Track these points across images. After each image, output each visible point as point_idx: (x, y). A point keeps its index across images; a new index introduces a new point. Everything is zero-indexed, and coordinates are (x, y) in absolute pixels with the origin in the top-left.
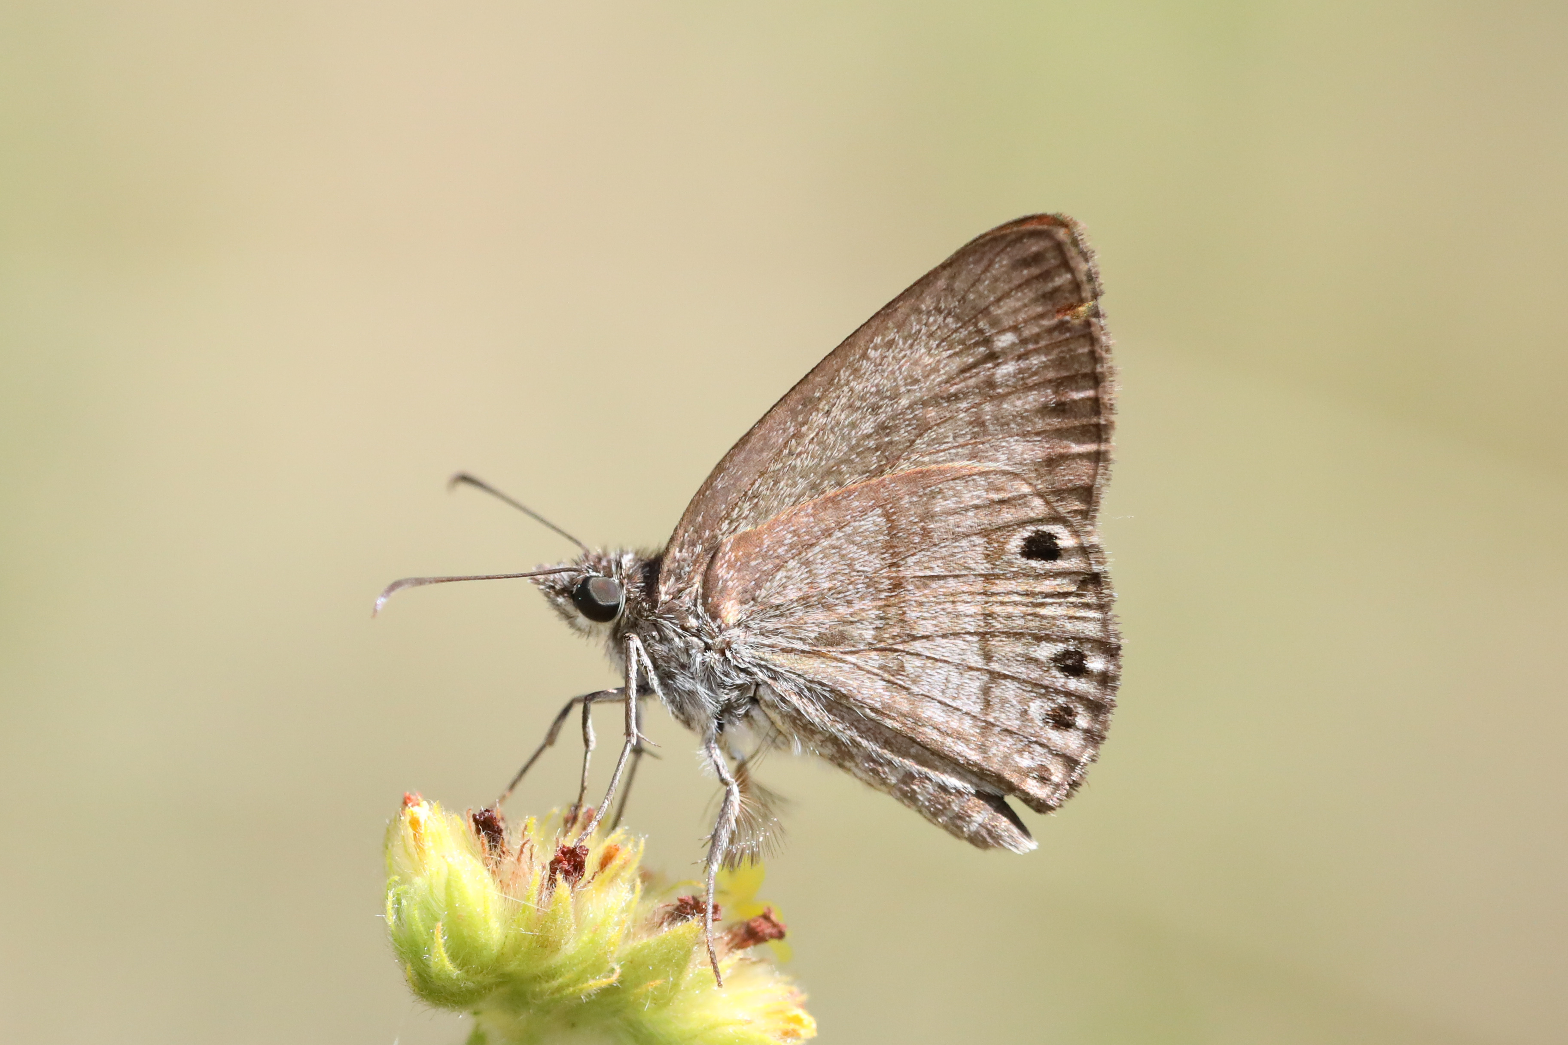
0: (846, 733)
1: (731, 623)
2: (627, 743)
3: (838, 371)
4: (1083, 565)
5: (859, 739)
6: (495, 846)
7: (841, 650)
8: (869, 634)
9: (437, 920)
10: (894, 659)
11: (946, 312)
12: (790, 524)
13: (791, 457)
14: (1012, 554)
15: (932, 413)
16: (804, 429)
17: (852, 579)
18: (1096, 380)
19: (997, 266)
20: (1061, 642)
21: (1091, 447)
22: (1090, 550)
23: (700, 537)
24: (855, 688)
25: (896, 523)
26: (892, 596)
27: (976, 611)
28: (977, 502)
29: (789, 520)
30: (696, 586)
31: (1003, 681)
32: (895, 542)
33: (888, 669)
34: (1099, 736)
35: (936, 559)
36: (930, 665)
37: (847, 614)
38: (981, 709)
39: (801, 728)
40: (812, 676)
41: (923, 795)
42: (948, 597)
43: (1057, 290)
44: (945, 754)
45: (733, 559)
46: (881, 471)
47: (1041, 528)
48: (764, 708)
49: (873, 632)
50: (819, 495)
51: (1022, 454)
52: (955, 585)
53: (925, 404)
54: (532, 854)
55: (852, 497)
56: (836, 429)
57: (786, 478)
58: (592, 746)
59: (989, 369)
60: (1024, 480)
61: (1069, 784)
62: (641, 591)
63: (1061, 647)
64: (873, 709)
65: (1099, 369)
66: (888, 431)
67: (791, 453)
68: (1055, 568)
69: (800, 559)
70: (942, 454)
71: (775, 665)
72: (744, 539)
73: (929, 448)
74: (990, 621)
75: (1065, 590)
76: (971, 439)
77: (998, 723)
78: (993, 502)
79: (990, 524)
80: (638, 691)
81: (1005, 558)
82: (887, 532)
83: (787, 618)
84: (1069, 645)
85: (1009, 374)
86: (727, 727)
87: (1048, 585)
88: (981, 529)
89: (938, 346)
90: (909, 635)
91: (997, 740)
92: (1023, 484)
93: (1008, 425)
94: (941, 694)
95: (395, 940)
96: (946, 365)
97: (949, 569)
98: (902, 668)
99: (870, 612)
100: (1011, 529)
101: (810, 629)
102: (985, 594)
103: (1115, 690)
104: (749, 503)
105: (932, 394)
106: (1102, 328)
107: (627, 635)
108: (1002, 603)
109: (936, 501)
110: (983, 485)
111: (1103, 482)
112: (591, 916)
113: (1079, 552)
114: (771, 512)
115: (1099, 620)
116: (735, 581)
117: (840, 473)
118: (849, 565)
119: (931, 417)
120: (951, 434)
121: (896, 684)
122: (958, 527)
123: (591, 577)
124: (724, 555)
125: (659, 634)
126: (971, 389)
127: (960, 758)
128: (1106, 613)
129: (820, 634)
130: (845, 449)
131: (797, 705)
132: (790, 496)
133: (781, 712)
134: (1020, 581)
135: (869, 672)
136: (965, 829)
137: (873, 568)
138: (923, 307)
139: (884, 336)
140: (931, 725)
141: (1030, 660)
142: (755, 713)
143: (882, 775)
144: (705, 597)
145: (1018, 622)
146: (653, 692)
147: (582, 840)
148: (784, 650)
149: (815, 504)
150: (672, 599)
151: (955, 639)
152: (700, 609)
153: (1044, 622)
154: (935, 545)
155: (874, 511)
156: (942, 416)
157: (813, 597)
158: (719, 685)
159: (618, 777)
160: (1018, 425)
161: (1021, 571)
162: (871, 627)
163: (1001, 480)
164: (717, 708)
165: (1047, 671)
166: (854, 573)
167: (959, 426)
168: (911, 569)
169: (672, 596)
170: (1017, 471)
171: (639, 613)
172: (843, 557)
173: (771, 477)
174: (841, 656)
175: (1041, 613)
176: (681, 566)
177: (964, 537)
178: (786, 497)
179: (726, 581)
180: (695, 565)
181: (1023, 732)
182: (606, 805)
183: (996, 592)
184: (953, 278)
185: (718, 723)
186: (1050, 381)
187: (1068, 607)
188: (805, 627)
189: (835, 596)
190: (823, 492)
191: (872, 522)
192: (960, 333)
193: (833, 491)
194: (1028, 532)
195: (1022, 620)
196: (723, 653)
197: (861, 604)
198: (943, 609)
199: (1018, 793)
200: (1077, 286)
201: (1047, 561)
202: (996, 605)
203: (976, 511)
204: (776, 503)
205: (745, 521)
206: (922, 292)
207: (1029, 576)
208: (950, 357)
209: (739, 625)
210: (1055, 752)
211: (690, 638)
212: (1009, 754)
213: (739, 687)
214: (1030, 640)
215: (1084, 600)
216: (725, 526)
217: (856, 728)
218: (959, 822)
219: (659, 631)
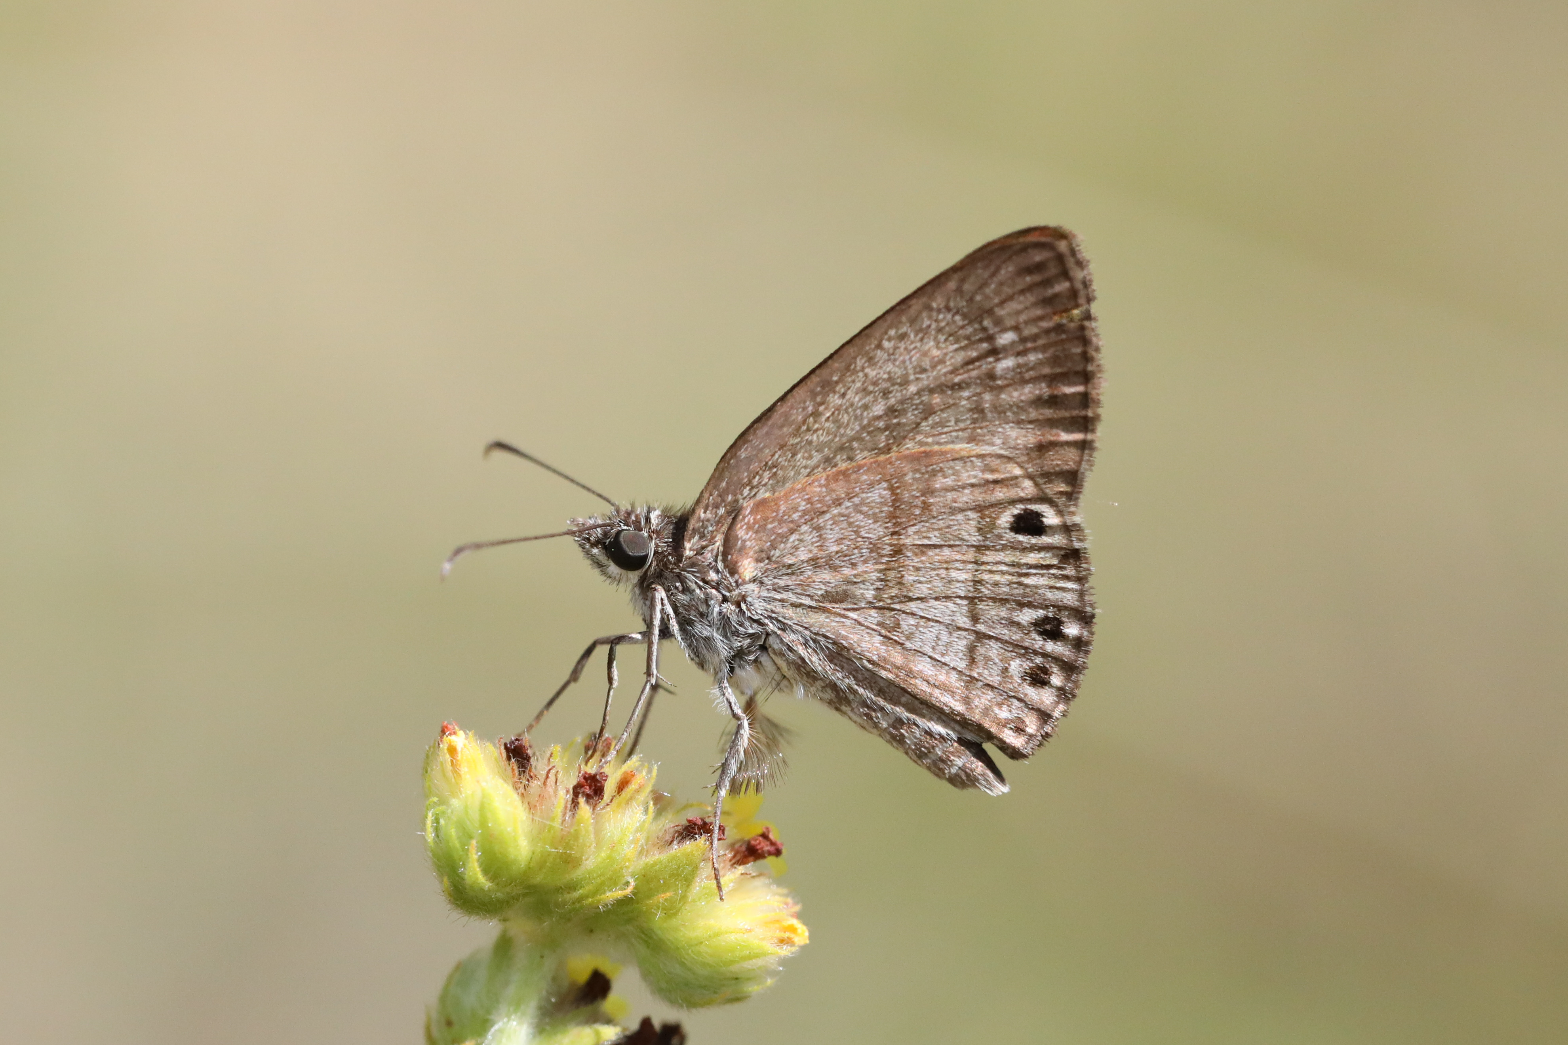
0: (845, 681)
1: (747, 579)
2: (646, 683)
3: (855, 358)
4: (1065, 542)
5: (856, 687)
6: (524, 772)
7: (844, 607)
8: (870, 594)
9: (471, 838)
10: (891, 617)
11: (955, 311)
12: (804, 493)
13: (809, 433)
14: (1002, 528)
15: (937, 399)
16: (821, 408)
17: (858, 544)
18: (1086, 377)
19: (1003, 272)
20: (1042, 608)
21: (1078, 436)
22: (1071, 528)
23: (723, 501)
24: (854, 642)
25: (899, 496)
26: (892, 561)
27: (967, 577)
28: (973, 481)
29: (803, 489)
30: (717, 544)
31: (987, 641)
32: (898, 513)
33: (885, 625)
34: (1070, 694)
35: (934, 530)
36: (922, 624)
37: (851, 575)
38: (967, 665)
39: (805, 675)
40: (817, 629)
41: (910, 739)
42: (942, 564)
43: (1056, 296)
44: (933, 704)
45: (752, 521)
46: (888, 449)
47: (1029, 507)
48: (772, 655)
49: (873, 592)
50: (832, 467)
51: (1017, 438)
52: (949, 553)
53: (931, 391)
54: (557, 779)
55: (861, 471)
56: (850, 410)
57: (803, 451)
58: (615, 684)
59: (991, 363)
60: (1017, 463)
61: (1042, 736)
62: (668, 546)
63: (1041, 613)
64: (869, 661)
65: (1090, 368)
66: (897, 413)
67: (808, 430)
68: (1040, 542)
69: (812, 525)
70: (944, 436)
71: (785, 618)
72: (763, 502)
73: (933, 430)
74: (979, 587)
75: (1048, 562)
76: (971, 424)
77: (981, 678)
78: (988, 482)
79: (984, 501)
80: (659, 635)
81: (996, 532)
82: (890, 504)
83: (798, 576)
84: (1048, 612)
85: (1008, 368)
86: (737, 670)
87: (1032, 558)
88: (976, 505)
89: (946, 340)
90: (905, 596)
91: (979, 693)
92: (1015, 467)
93: (1005, 413)
94: (931, 650)
95: (433, 855)
96: (952, 358)
97: (945, 539)
98: (898, 625)
99: (872, 574)
100: (1003, 506)
101: (817, 587)
102: (976, 562)
103: (1088, 654)
104: (768, 472)
105: (938, 382)
106: (1093, 330)
107: (653, 586)
108: (991, 572)
109: (937, 478)
110: (979, 466)
111: (1087, 467)
112: (609, 834)
113: (1062, 530)
114: (788, 481)
115: (1076, 591)
116: (753, 541)
117: (852, 449)
118: (856, 532)
119: (936, 403)
120: (953, 419)
121: (892, 639)
122: (955, 502)
123: (623, 530)
124: (744, 518)
125: (682, 585)
126: (973, 380)
127: (945, 708)
128: (1083, 585)
129: (826, 591)
130: (858, 428)
131: (803, 655)
132: (805, 467)
133: (787, 660)
134: (1008, 552)
135: (868, 627)
136: (946, 772)
137: (877, 535)
138: (934, 305)
139: (898, 329)
140: (921, 678)
141: (1013, 623)
142: (764, 659)
143: (875, 719)
144: (725, 554)
145: (1004, 589)
146: (673, 635)
147: (602, 767)
148: (795, 605)
149: (828, 476)
150: (696, 555)
151: (946, 602)
152: (720, 566)
153: (1028, 590)
154: (934, 517)
155: (880, 485)
156: (946, 402)
157: (822, 558)
158: (733, 634)
159: (637, 713)
160: (1014, 413)
161: (1009, 544)
162: (871, 587)
163: (995, 463)
164: (730, 653)
165: (1028, 634)
166: (859, 539)
167: (960, 412)
168: (910, 538)
169: (695, 552)
170: (1011, 455)
171: (665, 566)
172: (850, 524)
173: (789, 450)
174: (843, 612)
175: (1025, 582)
176: (705, 526)
177: (959, 512)
178: (802, 468)
179: (744, 541)
180: (717, 525)
181: (1003, 687)
182: (624, 737)
183: (986, 561)
184: (963, 281)
185: (730, 666)
186: (1045, 376)
187: (1049, 578)
188: (813, 585)
189: (842, 558)
190: (836, 465)
191: (877, 494)
192: (966, 329)
193: (844, 465)
194: (1017, 510)
195: (1008, 587)
196: (738, 605)
197: (864, 567)
198: (938, 575)
199: (995, 741)
200: (1074, 294)
201: (1033, 536)
202: (985, 573)
203: (972, 489)
204: (792, 473)
205: (764, 488)
206: (934, 291)
207: (1017, 549)
208: (956, 350)
209: (754, 581)
210: (1030, 707)
211: (709, 590)
212: (990, 706)
213: (751, 636)
214: (1014, 606)
215: (1064, 572)
216: (746, 492)
217: (854, 677)
218: (942, 766)
219: (683, 582)
